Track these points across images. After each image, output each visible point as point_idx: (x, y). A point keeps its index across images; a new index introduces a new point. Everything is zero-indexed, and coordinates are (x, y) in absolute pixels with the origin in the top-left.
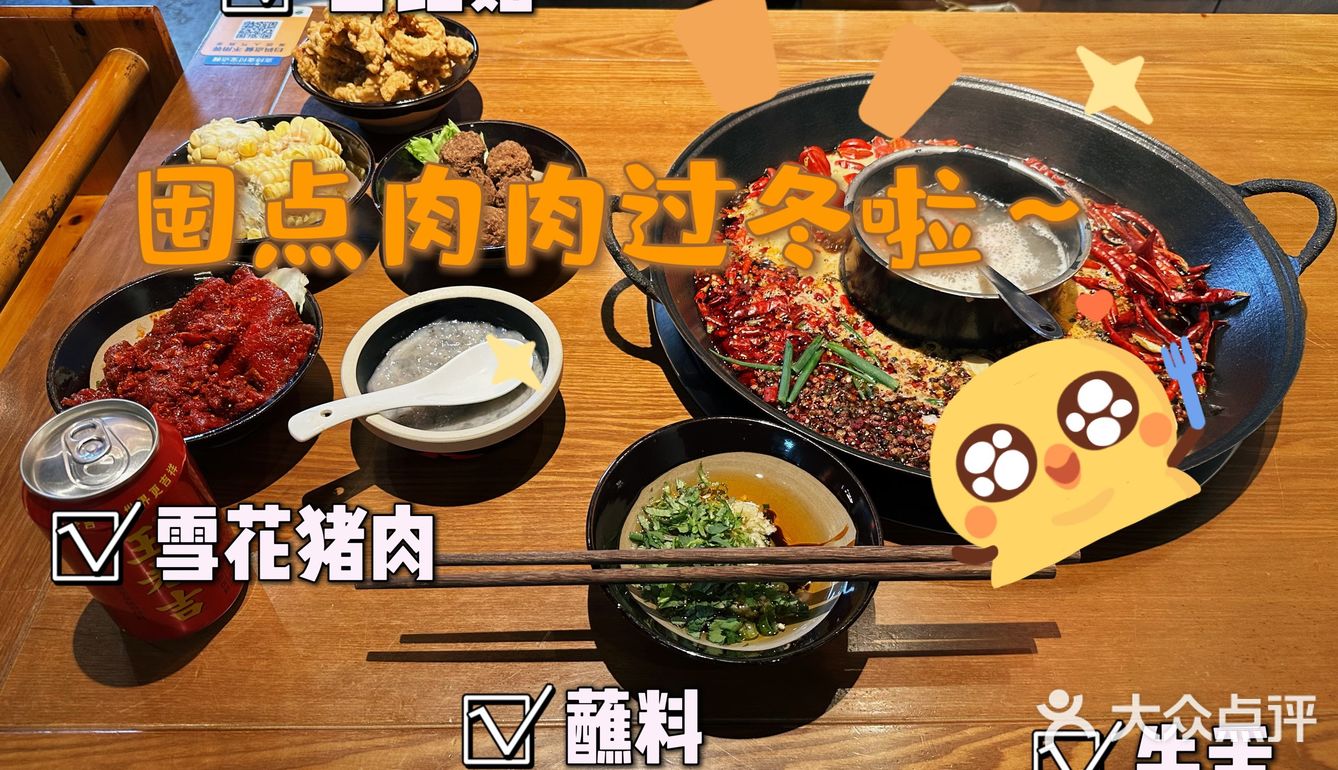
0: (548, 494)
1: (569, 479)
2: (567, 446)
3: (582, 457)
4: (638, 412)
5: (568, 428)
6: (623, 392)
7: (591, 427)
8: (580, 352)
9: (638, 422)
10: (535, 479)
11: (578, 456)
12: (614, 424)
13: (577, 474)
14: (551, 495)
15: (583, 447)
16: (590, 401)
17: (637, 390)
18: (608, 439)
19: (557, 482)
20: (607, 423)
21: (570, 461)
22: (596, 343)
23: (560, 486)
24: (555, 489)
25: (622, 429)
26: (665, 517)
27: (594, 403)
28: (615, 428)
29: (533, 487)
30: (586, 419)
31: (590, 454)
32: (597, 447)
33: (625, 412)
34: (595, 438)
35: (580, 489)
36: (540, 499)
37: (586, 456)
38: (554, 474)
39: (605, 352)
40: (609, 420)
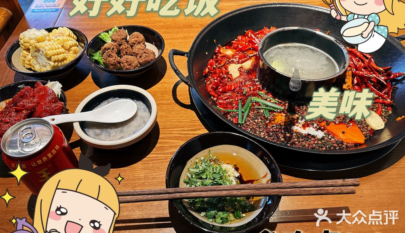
0: (154, 162)
1: (161, 156)
2: (160, 143)
3: (166, 147)
4: (187, 129)
5: (161, 136)
6: (181, 121)
7: (169, 135)
8: (165, 107)
9: (187, 132)
10: (148, 156)
11: (164, 147)
12: (177, 134)
13: (164, 154)
14: (155, 162)
15: (166, 143)
16: (168, 125)
17: (186, 120)
18: (176, 139)
19: (157, 157)
20: (175, 133)
21: (162, 148)
22: (170, 104)
23: (158, 158)
24: (156, 160)
25: (181, 135)
26: (197, 172)
27: (170, 126)
28: (178, 135)
29: (148, 159)
30: (167, 132)
31: (169, 145)
32: (172, 143)
33: (182, 129)
34: (171, 139)
35: (166, 159)
36: (150, 164)
37: (168, 147)
38: (156, 154)
39: (174, 107)
40: (176, 132)
